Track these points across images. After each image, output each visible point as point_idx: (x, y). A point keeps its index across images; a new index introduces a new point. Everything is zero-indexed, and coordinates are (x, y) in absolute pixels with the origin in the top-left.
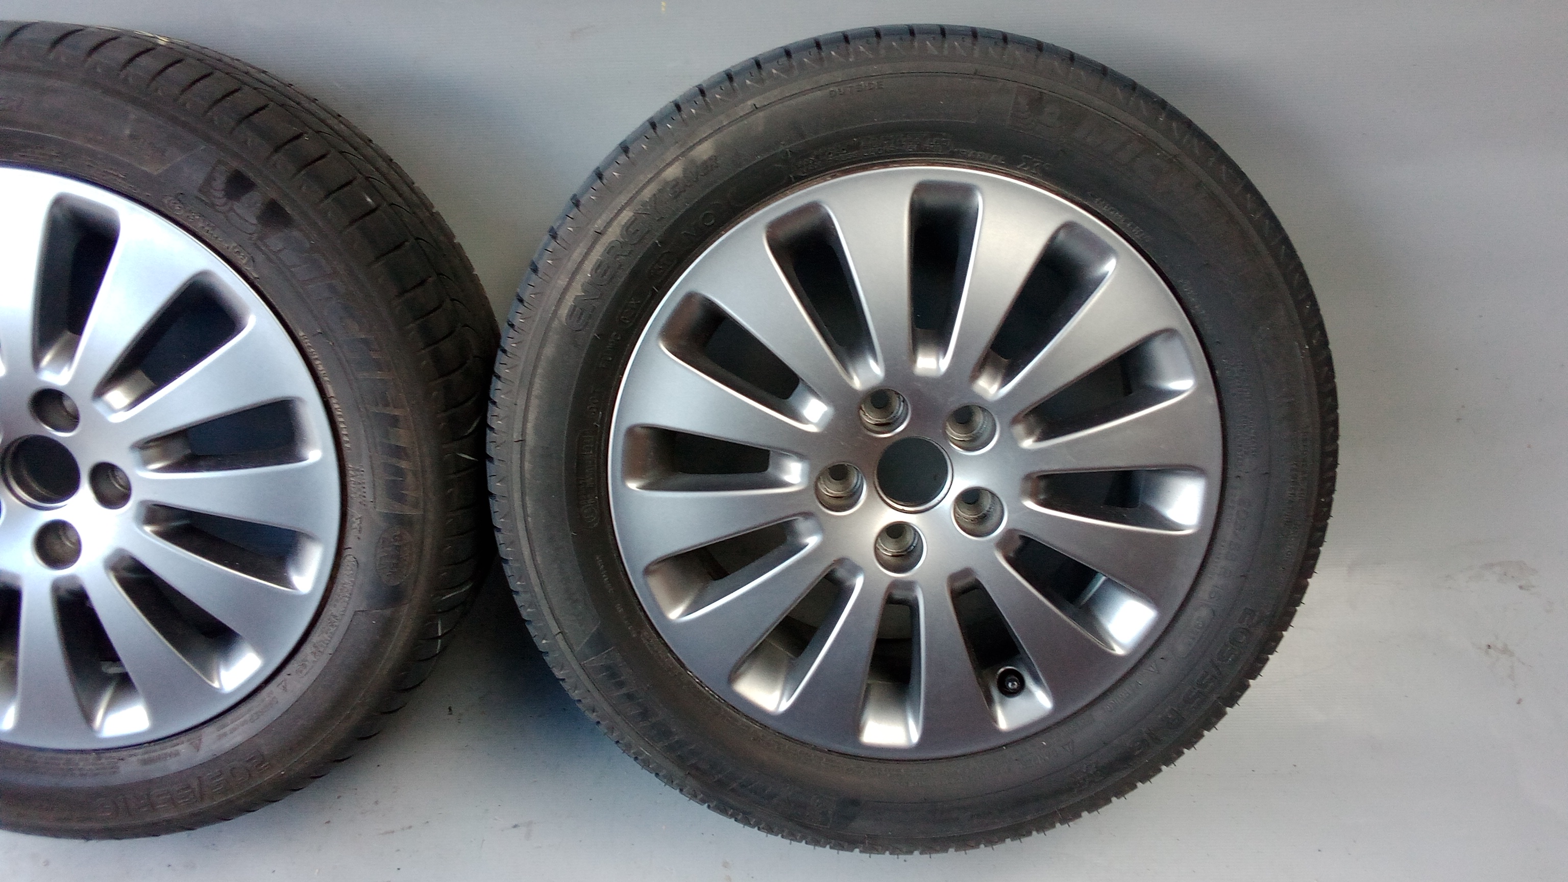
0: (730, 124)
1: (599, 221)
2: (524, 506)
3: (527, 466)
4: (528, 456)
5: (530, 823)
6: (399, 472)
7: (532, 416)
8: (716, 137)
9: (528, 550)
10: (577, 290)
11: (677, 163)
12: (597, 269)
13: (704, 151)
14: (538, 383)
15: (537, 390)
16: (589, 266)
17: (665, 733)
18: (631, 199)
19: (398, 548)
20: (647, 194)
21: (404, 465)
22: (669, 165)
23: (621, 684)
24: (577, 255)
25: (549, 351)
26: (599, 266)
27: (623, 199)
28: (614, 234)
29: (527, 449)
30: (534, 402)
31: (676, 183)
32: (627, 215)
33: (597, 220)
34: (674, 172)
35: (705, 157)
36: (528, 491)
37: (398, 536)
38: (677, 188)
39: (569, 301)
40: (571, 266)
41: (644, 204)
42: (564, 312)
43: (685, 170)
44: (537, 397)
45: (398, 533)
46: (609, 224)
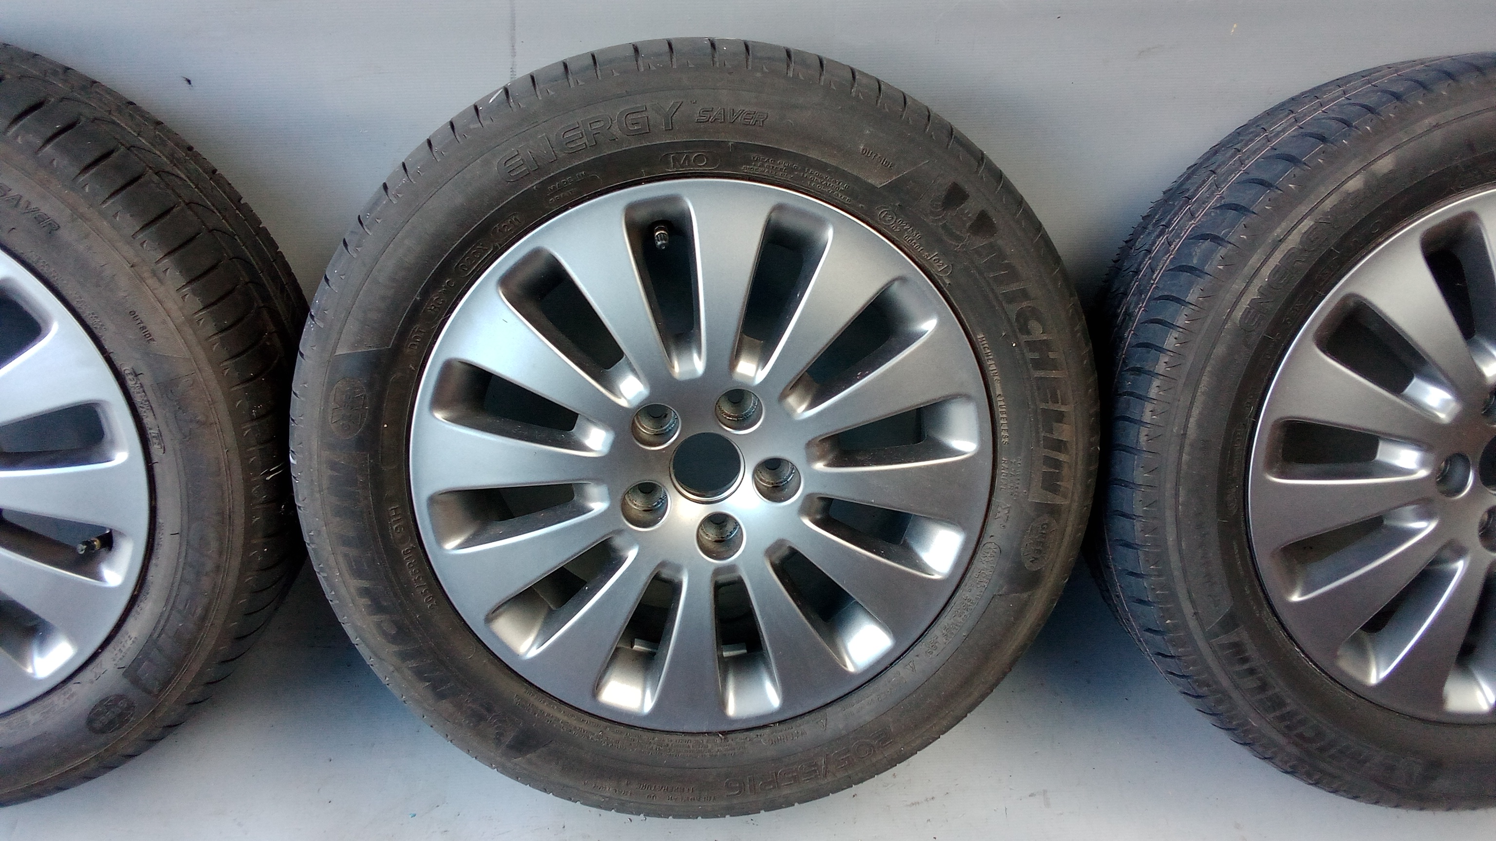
0: (1410, 141)
1: (1279, 230)
2: (1177, 495)
3: (1185, 457)
4: (1187, 449)
5: (1045, 792)
6: (1057, 464)
7: (1195, 412)
8: (1398, 152)
9: (1174, 536)
10: (1253, 293)
11: (1358, 176)
12: (1274, 275)
13: (1385, 165)
14: (1205, 379)
15: (1202, 388)
16: (1266, 271)
17: (1277, 703)
18: (1312, 210)
19: (1044, 535)
20: (1328, 204)
21: (1062, 457)
22: (1350, 178)
23: (1245, 660)
24: (1255, 260)
25: (1220, 350)
26: (1278, 271)
27: (1304, 209)
28: (1294, 240)
29: (1187, 442)
30: (1200, 399)
31: (1357, 193)
32: (1307, 224)
33: (1276, 228)
34: (1355, 184)
35: (1385, 171)
36: (1182, 480)
37: (1046, 524)
38: (1357, 199)
39: (1245, 303)
40: (1247, 270)
41: (1326, 214)
42: (1238, 314)
43: (1366, 183)
44: (1203, 393)
45: (1047, 522)
46: (1289, 232)
